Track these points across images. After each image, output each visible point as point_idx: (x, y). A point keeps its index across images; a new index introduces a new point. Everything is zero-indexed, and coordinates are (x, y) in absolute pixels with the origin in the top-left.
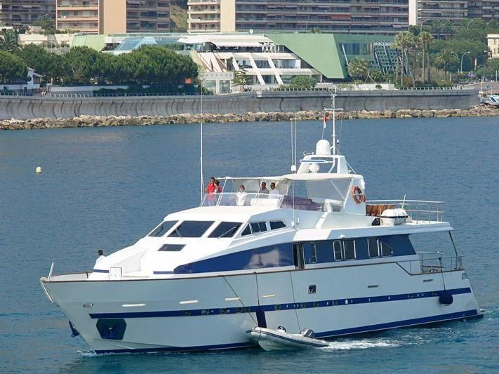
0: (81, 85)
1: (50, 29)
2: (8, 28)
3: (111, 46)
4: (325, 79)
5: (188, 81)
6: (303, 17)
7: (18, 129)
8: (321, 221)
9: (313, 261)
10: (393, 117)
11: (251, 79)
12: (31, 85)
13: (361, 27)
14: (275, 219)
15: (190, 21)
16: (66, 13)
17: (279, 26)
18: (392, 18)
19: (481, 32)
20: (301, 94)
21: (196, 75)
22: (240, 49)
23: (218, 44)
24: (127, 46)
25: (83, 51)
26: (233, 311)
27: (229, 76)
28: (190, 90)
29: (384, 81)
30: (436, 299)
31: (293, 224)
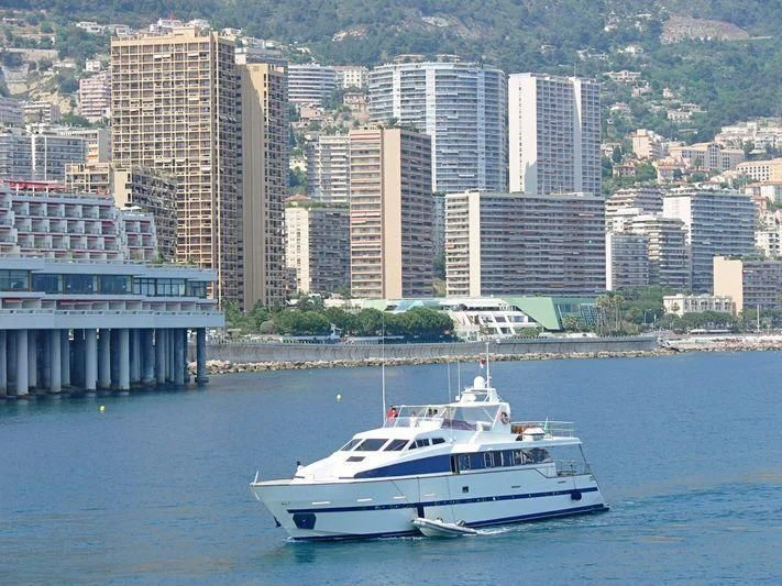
0: (370, 336)
1: (347, 295)
2: (316, 295)
3: (391, 308)
4: (546, 330)
5: (447, 332)
6: (530, 286)
7: (324, 367)
8: (474, 437)
9: (467, 468)
10: (596, 357)
11: (492, 331)
12: (333, 336)
13: (571, 292)
14: (437, 436)
15: (448, 289)
16: (359, 284)
17: (512, 292)
18: (594, 286)
19: (659, 294)
20: (529, 340)
21: (453, 328)
22: (484, 309)
23: (468, 306)
24: (402, 307)
25: (371, 311)
26: (401, 506)
27: (476, 328)
28: (448, 339)
29: (588, 331)
30: (569, 495)
31: (451, 440)
